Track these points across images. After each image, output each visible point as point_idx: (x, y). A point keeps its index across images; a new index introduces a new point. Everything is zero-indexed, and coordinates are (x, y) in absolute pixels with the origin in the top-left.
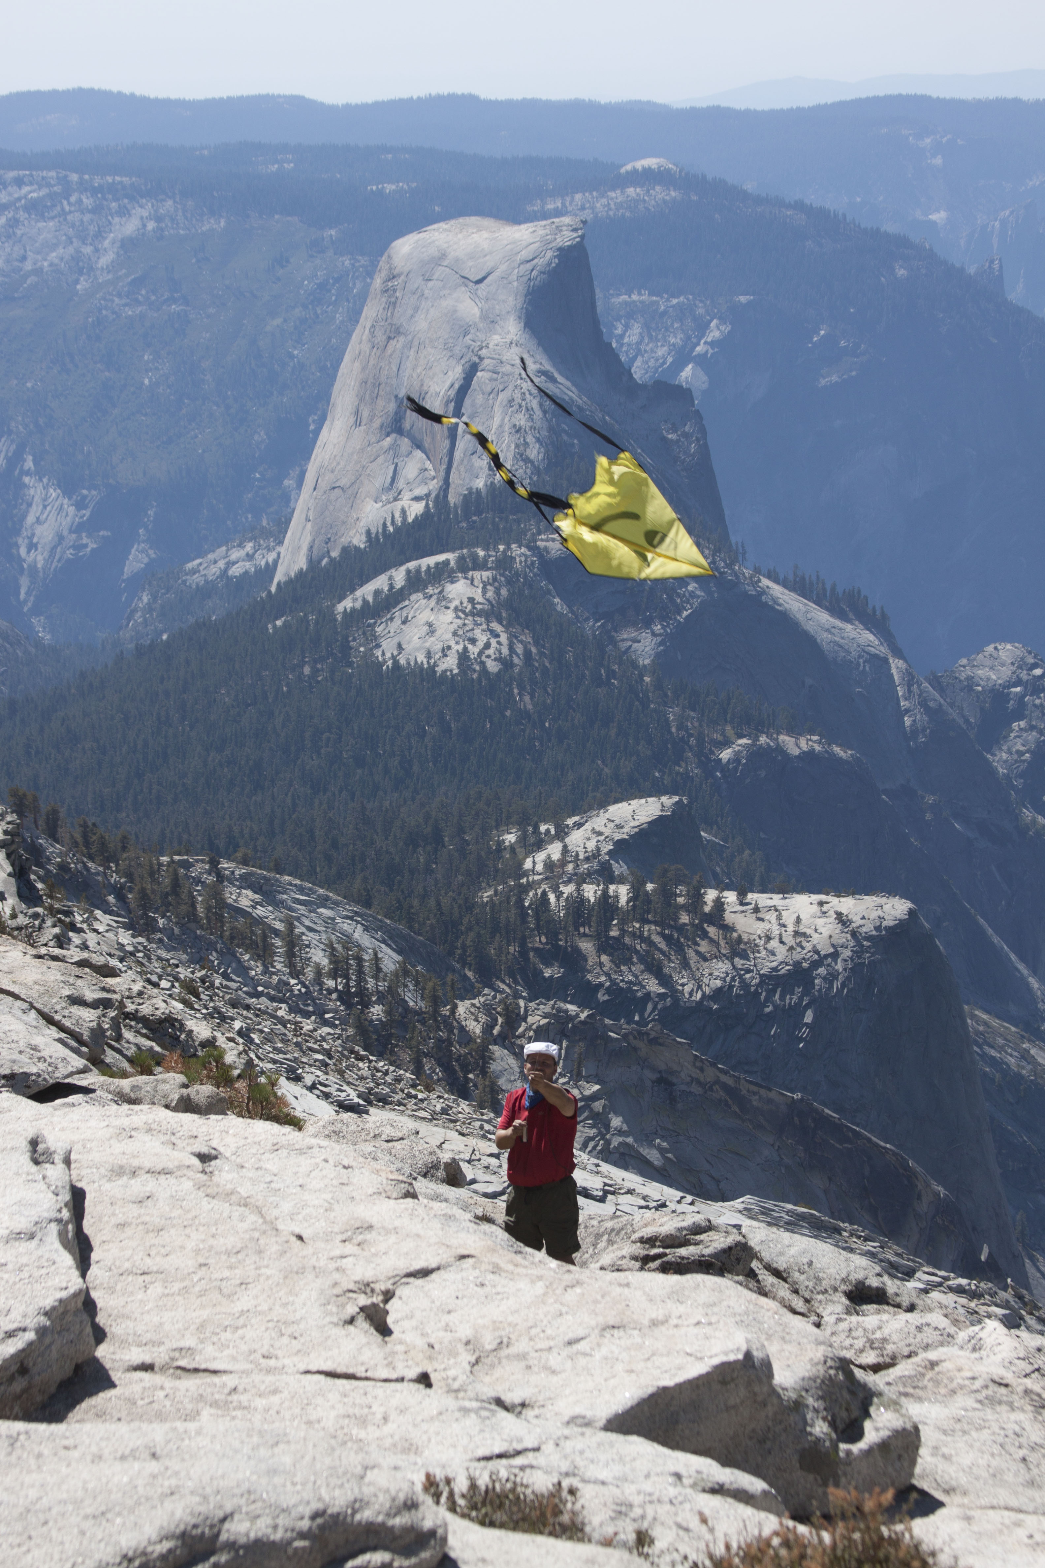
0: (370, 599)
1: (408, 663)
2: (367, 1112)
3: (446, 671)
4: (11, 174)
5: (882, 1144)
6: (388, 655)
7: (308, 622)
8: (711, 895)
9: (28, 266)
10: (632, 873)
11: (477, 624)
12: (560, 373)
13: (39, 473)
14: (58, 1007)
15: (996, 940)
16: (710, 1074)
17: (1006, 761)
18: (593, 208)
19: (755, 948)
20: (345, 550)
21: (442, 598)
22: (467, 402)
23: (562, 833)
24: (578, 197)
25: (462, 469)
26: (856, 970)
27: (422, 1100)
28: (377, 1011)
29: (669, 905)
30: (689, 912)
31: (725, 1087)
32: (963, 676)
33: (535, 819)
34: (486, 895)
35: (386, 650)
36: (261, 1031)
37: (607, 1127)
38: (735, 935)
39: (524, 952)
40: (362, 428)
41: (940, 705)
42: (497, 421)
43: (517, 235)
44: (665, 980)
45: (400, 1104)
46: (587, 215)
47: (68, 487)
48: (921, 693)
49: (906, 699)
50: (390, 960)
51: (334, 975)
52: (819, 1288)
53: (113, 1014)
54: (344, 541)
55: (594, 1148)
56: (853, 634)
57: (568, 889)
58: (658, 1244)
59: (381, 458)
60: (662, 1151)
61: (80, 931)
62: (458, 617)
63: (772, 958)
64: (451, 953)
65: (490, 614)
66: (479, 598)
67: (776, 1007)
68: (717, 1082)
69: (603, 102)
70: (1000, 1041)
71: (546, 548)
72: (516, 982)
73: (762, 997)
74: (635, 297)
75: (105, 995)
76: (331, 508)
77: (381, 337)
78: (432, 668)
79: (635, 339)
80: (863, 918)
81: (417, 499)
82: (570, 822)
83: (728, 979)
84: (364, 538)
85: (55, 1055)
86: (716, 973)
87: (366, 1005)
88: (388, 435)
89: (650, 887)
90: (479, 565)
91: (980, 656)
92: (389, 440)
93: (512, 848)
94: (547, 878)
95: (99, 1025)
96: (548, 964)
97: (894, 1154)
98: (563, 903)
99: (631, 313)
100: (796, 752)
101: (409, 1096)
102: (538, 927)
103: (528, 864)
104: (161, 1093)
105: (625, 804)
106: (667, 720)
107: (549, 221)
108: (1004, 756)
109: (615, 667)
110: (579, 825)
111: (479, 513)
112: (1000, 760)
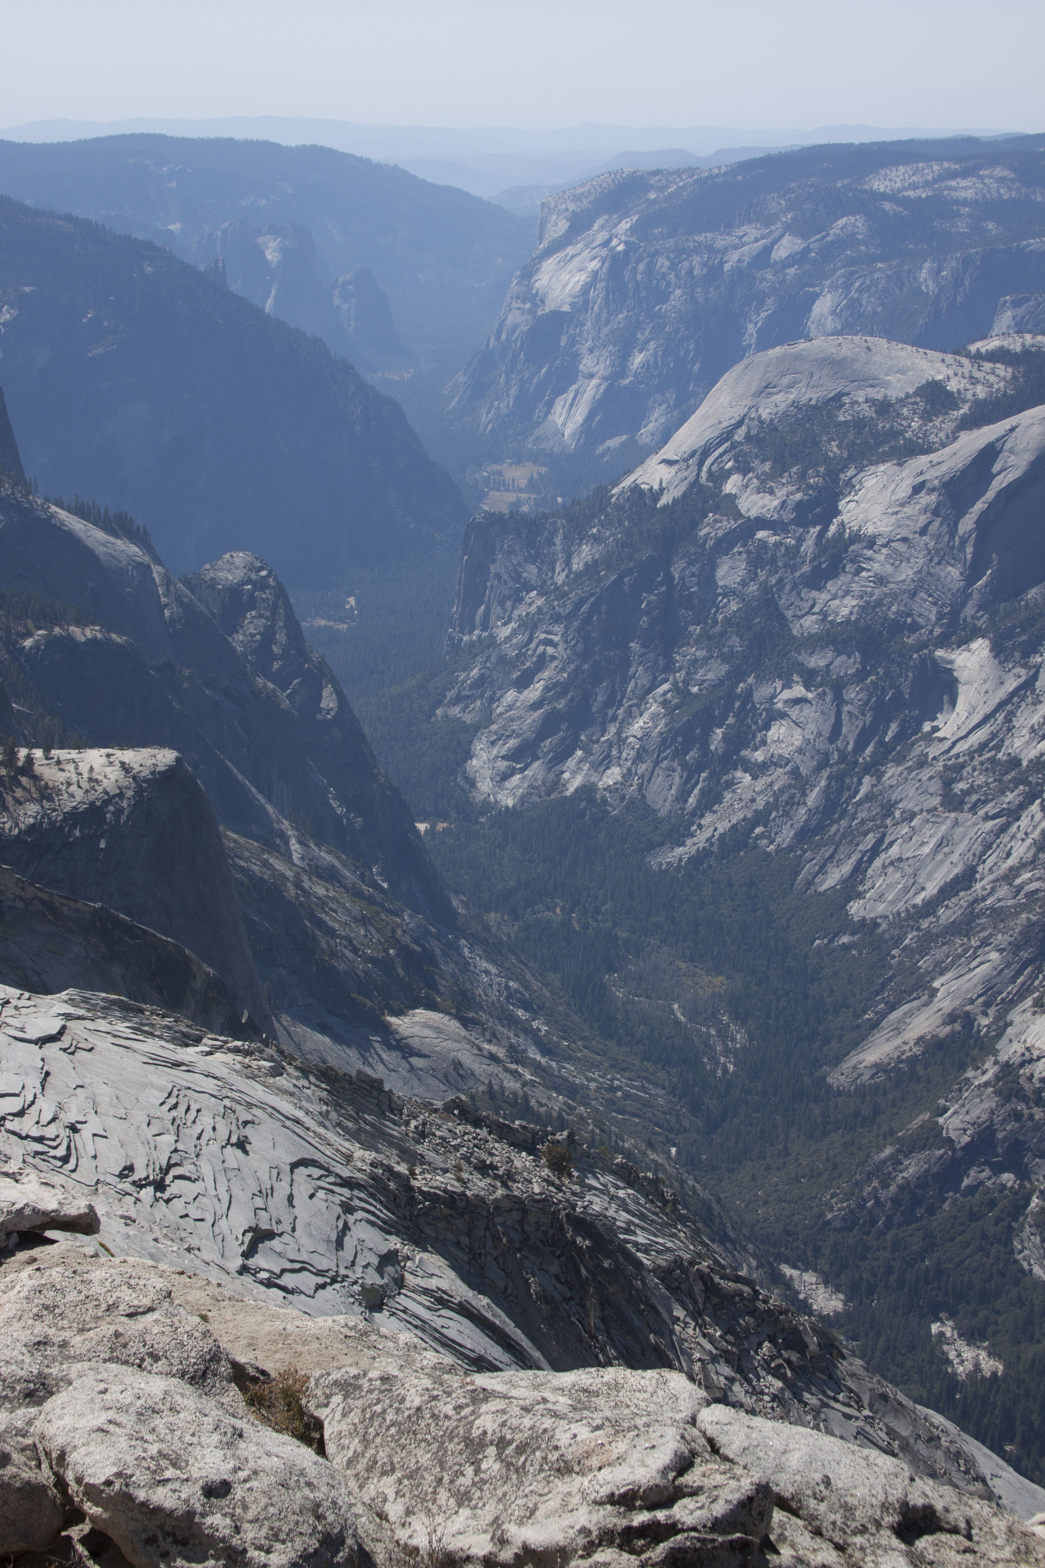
5: (164, 938)
8: (23, 752)
15: (240, 777)
16: (29, 892)
17: (242, 642)
19: (59, 792)
26: (137, 805)
31: (42, 901)
32: (207, 578)
38: (43, 783)
41: (191, 600)
48: (176, 591)
49: (165, 597)
52: (853, 1525)
56: (123, 547)
63: (72, 799)
67: (76, 838)
68: (36, 897)
70: (247, 854)
73: (66, 830)
80: (141, 765)
83: (38, 817)
86: (29, 813)
91: (220, 562)
97: (174, 945)
100: (83, 639)
108: (241, 637)
112: (238, 641)
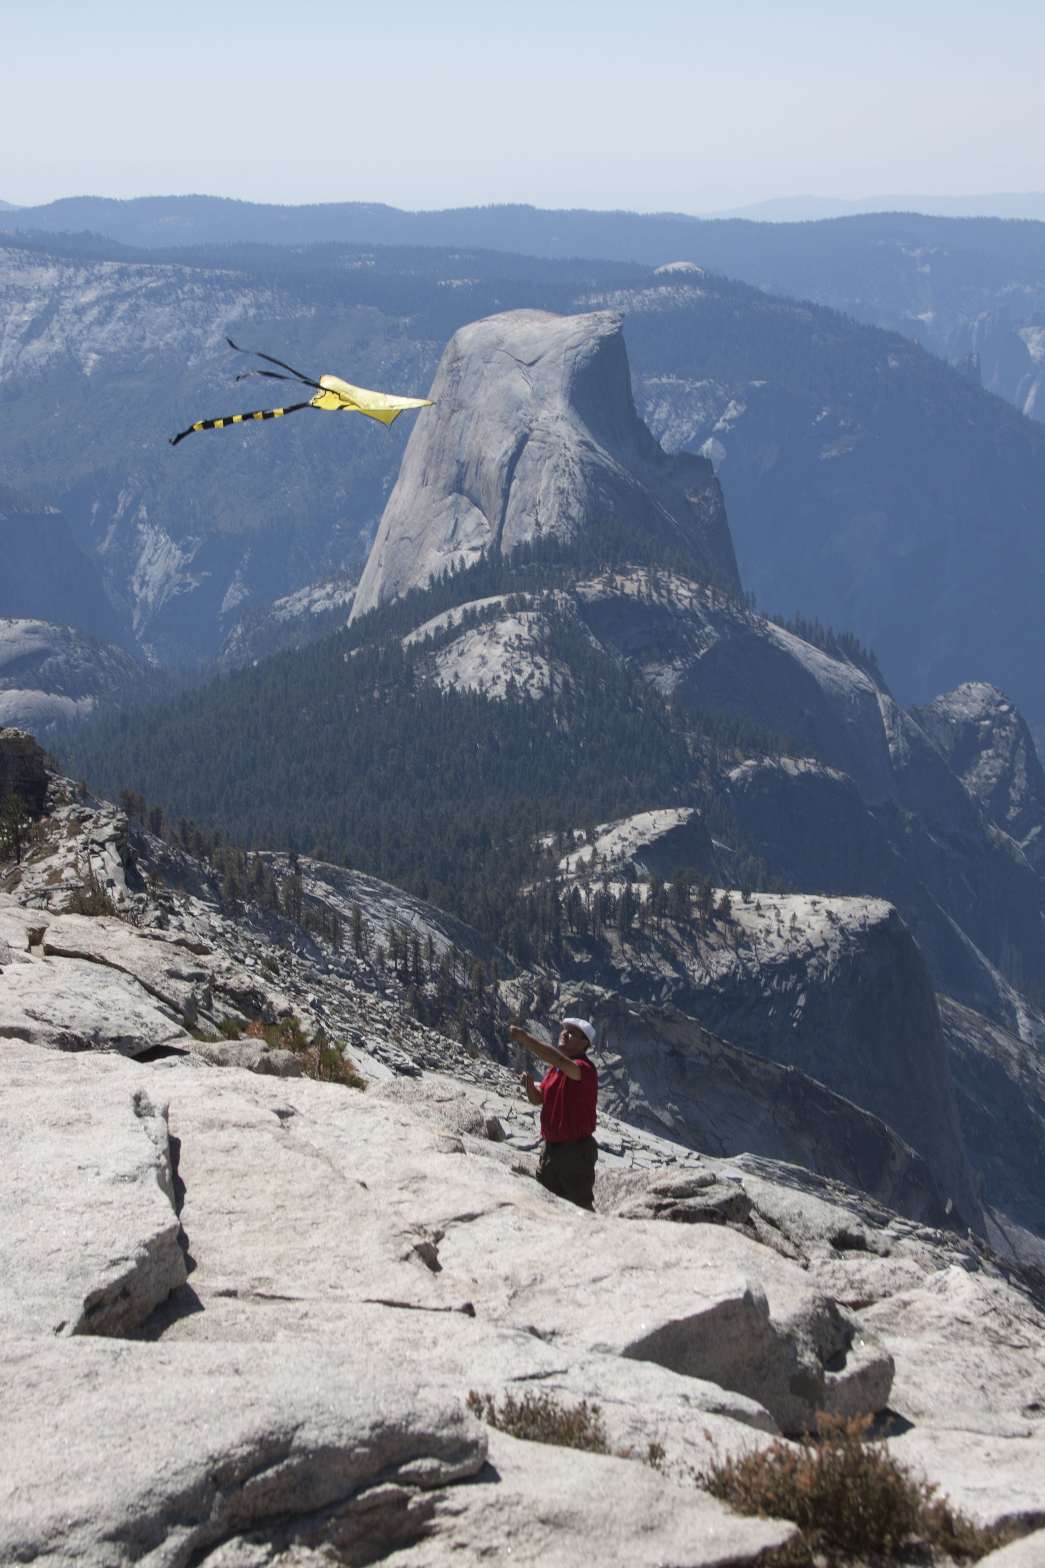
0: (432, 634)
1: (463, 690)
2: (420, 1075)
3: (494, 698)
4: (135, 267)
5: (863, 1111)
6: (446, 682)
7: (378, 653)
8: (719, 894)
9: (147, 345)
10: (652, 874)
11: (522, 657)
12: (599, 444)
13: (152, 522)
14: (158, 980)
15: (963, 937)
16: (715, 1049)
17: (975, 784)
18: (630, 304)
19: (757, 941)
20: (412, 592)
21: (494, 635)
22: (519, 467)
23: (592, 838)
24: (618, 294)
25: (513, 524)
26: (843, 960)
27: (468, 1066)
28: (430, 988)
29: (683, 901)
30: (700, 908)
31: (728, 1059)
32: (940, 710)
33: (570, 826)
34: (527, 890)
35: (444, 679)
36: (331, 1003)
37: (626, 1091)
38: (739, 929)
39: (557, 940)
40: (429, 487)
41: (920, 735)
42: (543, 484)
43: (565, 326)
44: (678, 966)
45: (448, 1068)
46: (625, 309)
47: (176, 533)
48: (904, 723)
49: (890, 729)
50: (443, 944)
51: (394, 956)
52: (807, 1235)
53: (205, 986)
54: (410, 584)
55: (615, 1110)
56: (846, 672)
57: (596, 887)
58: (669, 1194)
59: (444, 514)
60: (673, 1113)
61: (177, 914)
62: (507, 651)
63: (771, 949)
64: (496, 940)
65: (534, 649)
66: (525, 635)
67: (773, 991)
68: (722, 1055)
69: (640, 213)
70: (966, 1025)
71: (584, 594)
72: (551, 966)
73: (762, 983)
74: (664, 380)
75: (198, 970)
76: (400, 555)
77: (445, 410)
78: (484, 695)
79: (663, 416)
80: (850, 916)
81: (474, 549)
82: (600, 829)
83: (733, 967)
84: (428, 582)
85: (155, 1022)
86: (723, 961)
87: (421, 982)
88: (450, 494)
89: (667, 886)
90: (526, 607)
91: (955, 693)
92: (451, 498)
93: (549, 850)
94: (579, 877)
95: (193, 995)
96: (578, 951)
97: (873, 1120)
98: (592, 898)
99: (661, 393)
100: (795, 772)
101: (457, 1062)
102: (570, 919)
103: (563, 865)
104: (245, 1056)
105: (647, 815)
106: (685, 743)
107: (592, 314)
108: (974, 779)
109: (641, 697)
110: (607, 832)
111: (527, 562)
112: (971, 782)
